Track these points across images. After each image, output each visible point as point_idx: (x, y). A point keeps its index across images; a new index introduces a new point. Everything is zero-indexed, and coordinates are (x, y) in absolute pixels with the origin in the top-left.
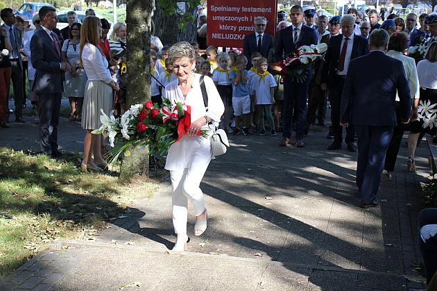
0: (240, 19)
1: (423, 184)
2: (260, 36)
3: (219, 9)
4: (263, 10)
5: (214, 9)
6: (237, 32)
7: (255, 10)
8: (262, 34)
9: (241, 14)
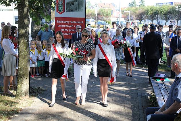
0: (70, 26)
1: (149, 97)
2: (79, 34)
3: (60, 22)
4: (80, 22)
5: (58, 22)
6: (68, 32)
7: (76, 22)
8: (80, 33)
9: (70, 24)
